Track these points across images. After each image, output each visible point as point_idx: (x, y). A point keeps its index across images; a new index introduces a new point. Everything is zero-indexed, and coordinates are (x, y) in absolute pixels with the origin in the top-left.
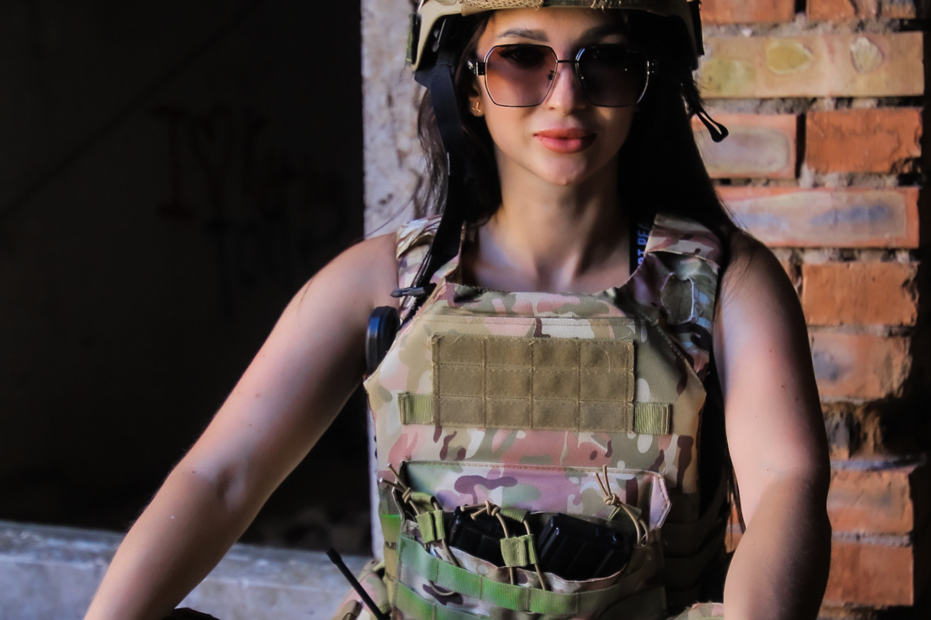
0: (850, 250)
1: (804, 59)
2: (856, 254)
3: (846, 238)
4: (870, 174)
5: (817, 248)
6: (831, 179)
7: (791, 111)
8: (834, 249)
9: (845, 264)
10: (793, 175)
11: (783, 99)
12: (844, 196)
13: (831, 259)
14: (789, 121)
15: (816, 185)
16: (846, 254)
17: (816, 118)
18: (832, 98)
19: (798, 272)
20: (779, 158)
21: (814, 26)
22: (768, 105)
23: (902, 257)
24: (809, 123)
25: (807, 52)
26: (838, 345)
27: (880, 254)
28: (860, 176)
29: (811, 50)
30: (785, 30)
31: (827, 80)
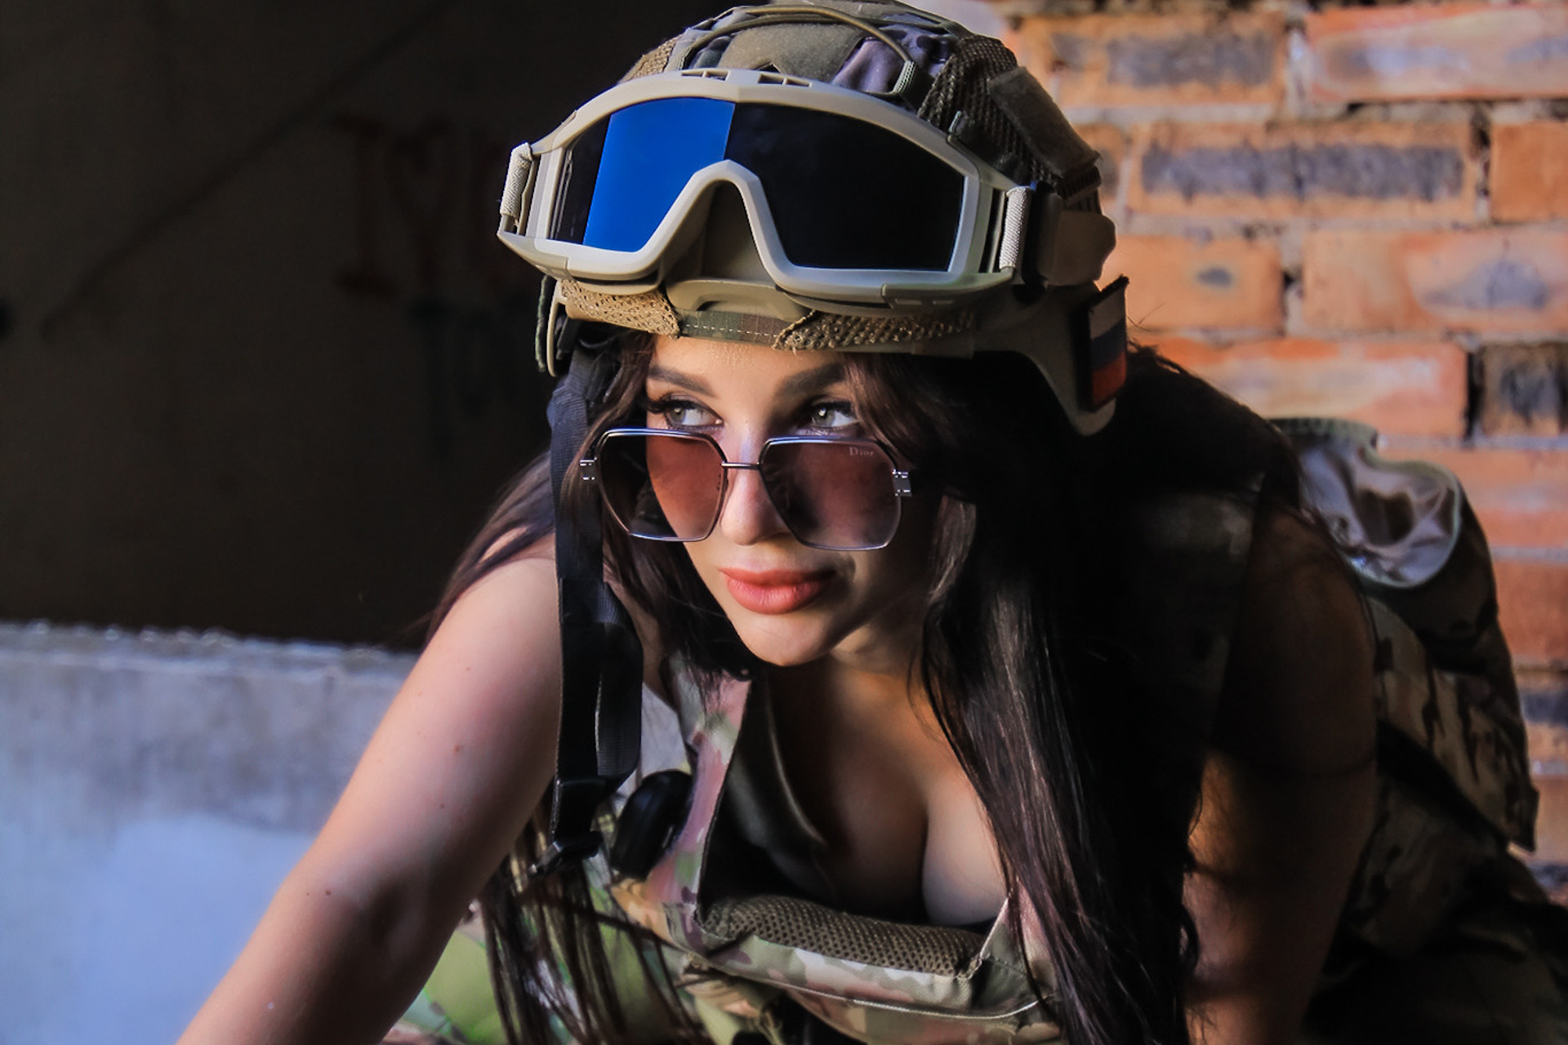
5: (1516, 100)
8: (1541, 100)
9: (1558, 125)
12: (1561, 15)
13: (1535, 116)
16: (1559, 110)
19: (1483, 140)
26: (1546, 252)
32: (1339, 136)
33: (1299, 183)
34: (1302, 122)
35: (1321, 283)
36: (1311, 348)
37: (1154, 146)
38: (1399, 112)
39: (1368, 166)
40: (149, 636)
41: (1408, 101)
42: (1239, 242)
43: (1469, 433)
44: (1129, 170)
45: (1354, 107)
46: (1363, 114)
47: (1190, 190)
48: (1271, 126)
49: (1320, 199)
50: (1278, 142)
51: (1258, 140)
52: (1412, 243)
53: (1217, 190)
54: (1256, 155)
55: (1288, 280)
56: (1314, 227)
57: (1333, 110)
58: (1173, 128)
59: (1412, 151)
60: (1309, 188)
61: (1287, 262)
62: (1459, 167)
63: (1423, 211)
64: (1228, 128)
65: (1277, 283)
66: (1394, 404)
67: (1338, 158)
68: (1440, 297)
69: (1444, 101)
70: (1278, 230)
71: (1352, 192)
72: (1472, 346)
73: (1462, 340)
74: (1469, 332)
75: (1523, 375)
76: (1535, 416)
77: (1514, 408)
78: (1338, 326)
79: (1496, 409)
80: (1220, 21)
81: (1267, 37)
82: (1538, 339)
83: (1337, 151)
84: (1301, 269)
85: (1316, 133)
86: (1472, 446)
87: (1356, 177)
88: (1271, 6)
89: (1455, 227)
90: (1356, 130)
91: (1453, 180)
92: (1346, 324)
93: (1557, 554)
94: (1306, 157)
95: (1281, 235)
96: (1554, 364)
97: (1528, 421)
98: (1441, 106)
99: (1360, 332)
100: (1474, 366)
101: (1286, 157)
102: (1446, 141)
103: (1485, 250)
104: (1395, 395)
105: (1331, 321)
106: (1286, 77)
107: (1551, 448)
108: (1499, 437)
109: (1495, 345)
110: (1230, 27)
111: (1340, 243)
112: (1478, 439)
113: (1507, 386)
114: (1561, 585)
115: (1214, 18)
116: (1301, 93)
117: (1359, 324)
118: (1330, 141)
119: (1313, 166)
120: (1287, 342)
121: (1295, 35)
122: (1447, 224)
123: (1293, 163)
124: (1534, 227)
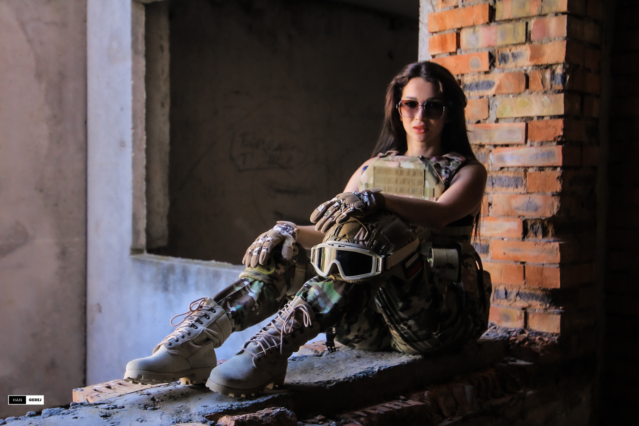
0: (543, 167)
1: (528, 104)
2: (544, 169)
3: (541, 164)
4: (547, 142)
5: (532, 167)
6: (535, 144)
7: (524, 121)
8: (537, 167)
9: (540, 172)
10: (524, 143)
11: (521, 118)
12: (539, 149)
13: (535, 170)
14: (523, 125)
15: (531, 146)
16: (541, 169)
17: (531, 123)
18: (536, 117)
19: (525, 176)
20: (520, 137)
21: (531, 93)
22: (518, 120)
23: (559, 169)
24: (529, 125)
25: (529, 102)
26: (537, 199)
27: (551, 168)
28: (545, 142)
29: (530, 101)
30: (523, 95)
31: (535, 111)
32: (500, 174)
33: (493, 184)
34: (492, 170)
35: (495, 205)
36: (494, 219)
38: (510, 169)
39: (505, 180)
41: (512, 167)
43: (523, 238)
45: (502, 168)
46: (504, 169)
49: (496, 187)
52: (513, 197)
55: (490, 205)
56: (494, 193)
57: (498, 169)
59: (513, 177)
60: (494, 185)
61: (490, 201)
62: (522, 181)
63: (516, 190)
65: (488, 205)
66: (509, 231)
67: (500, 179)
68: (517, 209)
69: (519, 167)
71: (502, 186)
72: (524, 219)
73: (522, 217)
74: (523, 216)
75: (535, 225)
76: (538, 234)
77: (533, 233)
78: (498, 214)
79: (530, 233)
80: (478, 150)
81: (487, 153)
82: (536, 218)
83: (500, 177)
84: (492, 202)
85: (496, 173)
86: (524, 240)
87: (503, 183)
88: (487, 147)
89: (520, 193)
90: (503, 173)
91: (521, 184)
92: (500, 214)
93: (540, 264)
94: (494, 178)
95: (489, 195)
96: (541, 224)
97: (536, 236)
98: (518, 168)
99: (503, 215)
100: (525, 223)
101: (491, 178)
102: (520, 175)
103: (525, 198)
104: (509, 229)
105: (497, 213)
106: (489, 162)
107: (539, 241)
108: (530, 239)
109: (528, 219)
110: (480, 151)
111: (498, 197)
112: (526, 239)
113: (531, 228)
114: (541, 271)
115: (477, 149)
116: (492, 165)
117: (502, 214)
118: (498, 175)
119: (496, 181)
120: (489, 217)
121: (491, 153)
122: (519, 193)
123: (492, 179)
124: (535, 194)
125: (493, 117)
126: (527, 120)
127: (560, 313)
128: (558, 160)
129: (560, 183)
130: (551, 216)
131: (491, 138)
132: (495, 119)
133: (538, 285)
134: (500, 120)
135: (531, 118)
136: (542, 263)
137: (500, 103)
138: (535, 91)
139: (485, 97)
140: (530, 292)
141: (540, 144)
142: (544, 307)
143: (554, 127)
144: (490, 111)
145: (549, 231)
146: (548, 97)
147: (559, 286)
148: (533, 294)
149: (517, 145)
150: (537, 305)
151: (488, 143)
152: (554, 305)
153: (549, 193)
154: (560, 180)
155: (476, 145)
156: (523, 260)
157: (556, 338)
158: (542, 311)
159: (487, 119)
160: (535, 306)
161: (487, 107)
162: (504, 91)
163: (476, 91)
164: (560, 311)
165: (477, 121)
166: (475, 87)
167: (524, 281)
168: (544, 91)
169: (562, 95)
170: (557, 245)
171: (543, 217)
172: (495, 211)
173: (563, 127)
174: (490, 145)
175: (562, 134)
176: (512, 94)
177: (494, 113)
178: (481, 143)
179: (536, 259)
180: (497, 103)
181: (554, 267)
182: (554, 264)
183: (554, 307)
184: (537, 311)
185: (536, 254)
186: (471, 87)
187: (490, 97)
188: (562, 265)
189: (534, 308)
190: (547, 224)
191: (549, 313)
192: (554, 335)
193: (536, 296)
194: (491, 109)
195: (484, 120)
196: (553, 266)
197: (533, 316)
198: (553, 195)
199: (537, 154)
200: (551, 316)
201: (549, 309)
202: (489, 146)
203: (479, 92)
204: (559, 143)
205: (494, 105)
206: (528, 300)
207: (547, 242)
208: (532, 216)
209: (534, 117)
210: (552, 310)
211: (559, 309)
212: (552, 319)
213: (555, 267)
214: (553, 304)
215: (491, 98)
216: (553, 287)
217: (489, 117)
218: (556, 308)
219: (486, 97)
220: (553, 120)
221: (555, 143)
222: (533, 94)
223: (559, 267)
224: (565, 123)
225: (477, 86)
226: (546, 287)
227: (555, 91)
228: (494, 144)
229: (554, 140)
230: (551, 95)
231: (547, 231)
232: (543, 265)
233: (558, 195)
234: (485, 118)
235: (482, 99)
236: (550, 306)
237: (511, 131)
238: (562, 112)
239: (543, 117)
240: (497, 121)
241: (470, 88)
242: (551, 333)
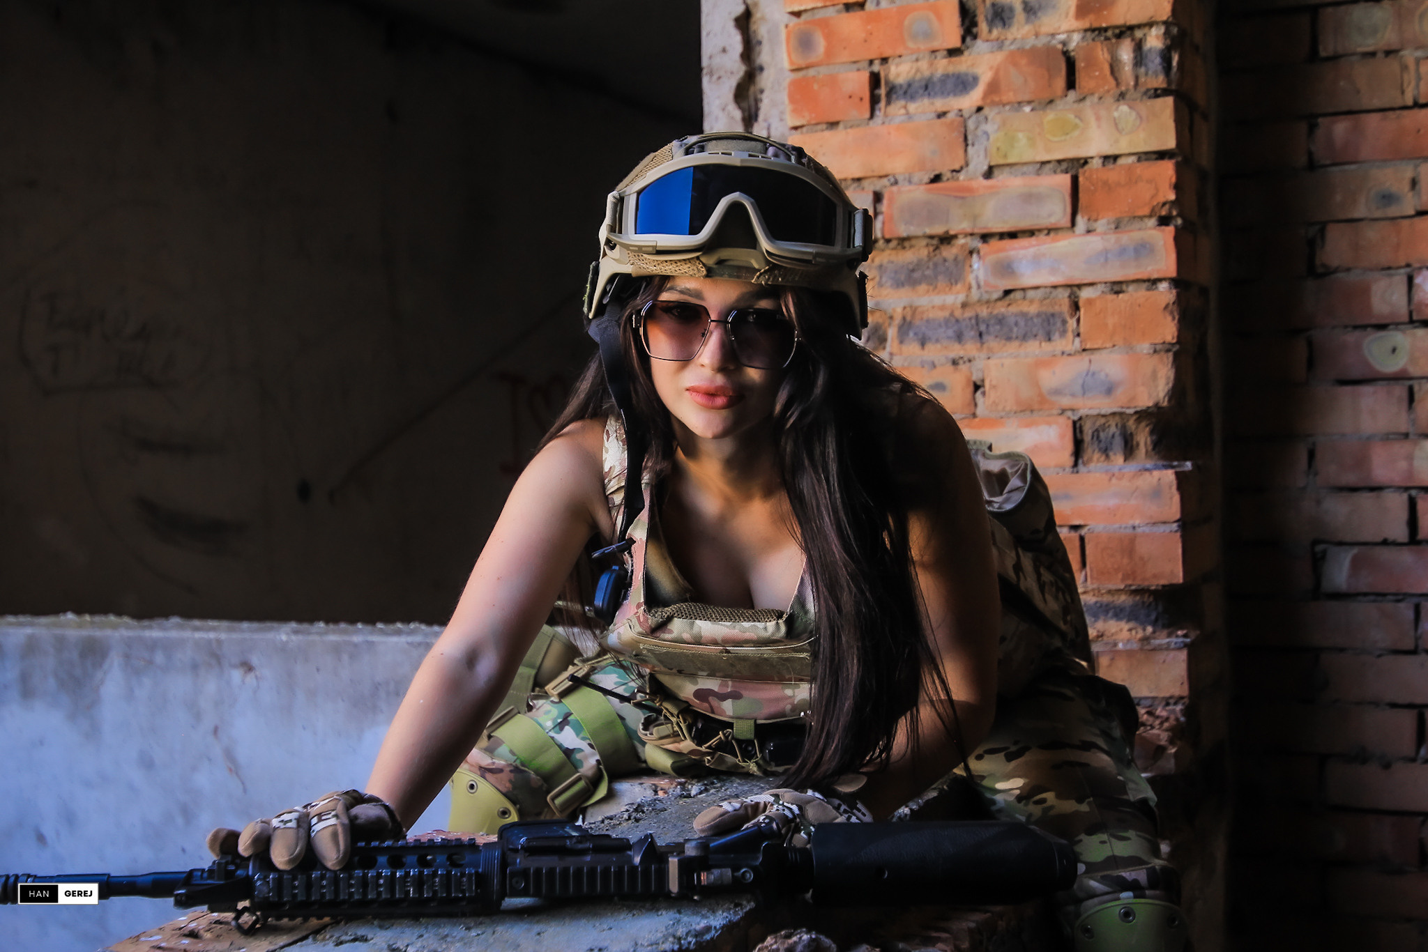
0: (1119, 283)
1: (1076, 126)
2: (1124, 287)
3: (1116, 275)
4: (1133, 218)
5: (1091, 284)
6: (1100, 225)
7: (1067, 173)
8: (1106, 283)
9: (1115, 296)
10: (1069, 225)
11: (1059, 162)
12: (1112, 237)
13: (1103, 292)
14: (1065, 179)
15: (1089, 232)
16: (1116, 288)
17: (1087, 174)
18: (1101, 157)
19: (1076, 307)
20: (1057, 211)
21: (1083, 99)
22: (1048, 166)
23: (1163, 286)
24: (1081, 179)
25: (1077, 121)
26: (1111, 365)
27: (1147, 284)
28: (1126, 219)
29: (1081, 119)
30: (1059, 104)
31: (1095, 143)
32: (1001, 309)
33: (981, 335)
34: (979, 301)
35: (994, 387)
36: (990, 423)
37: (904, 318)
38: (1030, 294)
39: (1016, 324)
40: (380, 625)
41: (1037, 288)
42: (950, 368)
43: (1076, 465)
44: (892, 333)
45: (1007, 292)
46: (1012, 296)
47: (923, 344)
48: (964, 305)
49: (991, 342)
50: (969, 313)
51: (958, 313)
52: (1041, 363)
53: (937, 341)
54: (957, 321)
55: (977, 387)
56: (989, 358)
57: (999, 293)
58: (914, 310)
59: (1038, 315)
60: (985, 337)
61: (976, 377)
62: (1064, 322)
63: (1046, 347)
64: (942, 308)
65: (971, 388)
66: (1036, 448)
67: (1001, 320)
68: (1057, 392)
69: (1055, 287)
70: (970, 361)
71: (1009, 339)
72: (1076, 418)
73: (1069, 413)
74: (1073, 410)
75: (1104, 430)
76: (1111, 454)
77: (1100, 450)
78: (1003, 410)
79: (1089, 451)
80: (934, 250)
81: (960, 258)
82: (1110, 411)
83: (1000, 317)
84: (983, 381)
85: (988, 308)
86: (1077, 472)
87: (1011, 330)
88: (961, 241)
89: (1063, 353)
90: (1009, 305)
91: (1061, 329)
92: (1008, 408)
93: (1126, 528)
94: (984, 321)
95: (972, 363)
96: (1119, 425)
97: (1107, 456)
98: (1052, 290)
99: (1015, 413)
100: (1077, 427)
101: (973, 321)
102: (1057, 308)
103: (1080, 365)
104: (1036, 446)
105: (1000, 407)
106: (971, 278)
107: (1120, 469)
108: (1092, 466)
109: (1087, 416)
110: (940, 254)
111: (1003, 365)
112: (1081, 467)
113: (1095, 438)
114: (1128, 545)
115: (931, 249)
116: (979, 287)
117: (1015, 408)
118: (995, 312)
119: (988, 326)
120: (977, 420)
121: (975, 256)
122: (1058, 352)
123: (977, 324)
124: (1105, 351)
125: (979, 163)
126: (1076, 166)
127: (1186, 645)
128: (1165, 262)
129: (1174, 319)
130: (1151, 404)
131: (975, 218)
132: (985, 168)
133: (1123, 580)
134: (996, 172)
135: (1085, 162)
136: (1131, 523)
137: (999, 129)
138: (1092, 94)
139: (950, 116)
140: (1099, 599)
141: (1113, 226)
142: (1140, 634)
143: (1149, 181)
144: (970, 148)
145: (1138, 444)
146: (1130, 107)
147: (1179, 578)
148: (1107, 605)
149: (1046, 232)
150: (1121, 630)
151: (969, 230)
152: (1165, 626)
153: (1145, 347)
154: (1172, 313)
155: (932, 237)
156: (1077, 522)
157: (1179, 708)
158: (1135, 646)
159: (962, 168)
160: (1116, 633)
161: (962, 139)
162: (1010, 96)
163: (926, 101)
164: (1181, 640)
165: (932, 176)
166: (921, 91)
167: (1083, 573)
168: (1118, 92)
169: (1169, 101)
170: (1169, 476)
171: (1128, 408)
172: (994, 402)
173: (1174, 180)
174: (972, 235)
175: (1172, 197)
176: (1029, 102)
177: (982, 153)
178: (947, 232)
179: (1115, 515)
180: (989, 127)
181: (1164, 531)
182: (1164, 523)
183: (1165, 632)
184: (1120, 646)
185: (1112, 502)
186: (909, 92)
187: (966, 114)
188: (1187, 525)
189: (1114, 637)
190: (1133, 427)
191: (1154, 650)
192: (1172, 701)
193: (1114, 608)
194: (973, 145)
195: (954, 171)
196: (1162, 528)
197: (1112, 659)
198: (1155, 351)
199: (1105, 253)
200: (1161, 656)
201: (1154, 638)
202: (969, 239)
203: (933, 104)
204: (1164, 221)
205: (979, 132)
206: (1096, 621)
207: (1140, 470)
208: (1099, 408)
209: (1092, 158)
210: (1162, 640)
211: (1177, 636)
212: (1164, 662)
213: (1168, 531)
214: (1160, 623)
215: (969, 117)
216: (1164, 582)
217: (967, 165)
218: (1169, 635)
219: (957, 115)
220: (1146, 164)
221: (1152, 222)
222: (1088, 102)
223: (1176, 531)
224: (1179, 169)
225: (926, 87)
226: (1146, 584)
227: (1148, 90)
228: (985, 231)
229: (1150, 216)
230: (1138, 101)
231: (1135, 443)
232: (1134, 528)
233: (1168, 351)
234: (957, 167)
235: (943, 120)
236: (1154, 632)
237: (1030, 198)
238: (1170, 143)
239: (1115, 158)
240: (989, 174)
241: (905, 93)
242: (1163, 698)
